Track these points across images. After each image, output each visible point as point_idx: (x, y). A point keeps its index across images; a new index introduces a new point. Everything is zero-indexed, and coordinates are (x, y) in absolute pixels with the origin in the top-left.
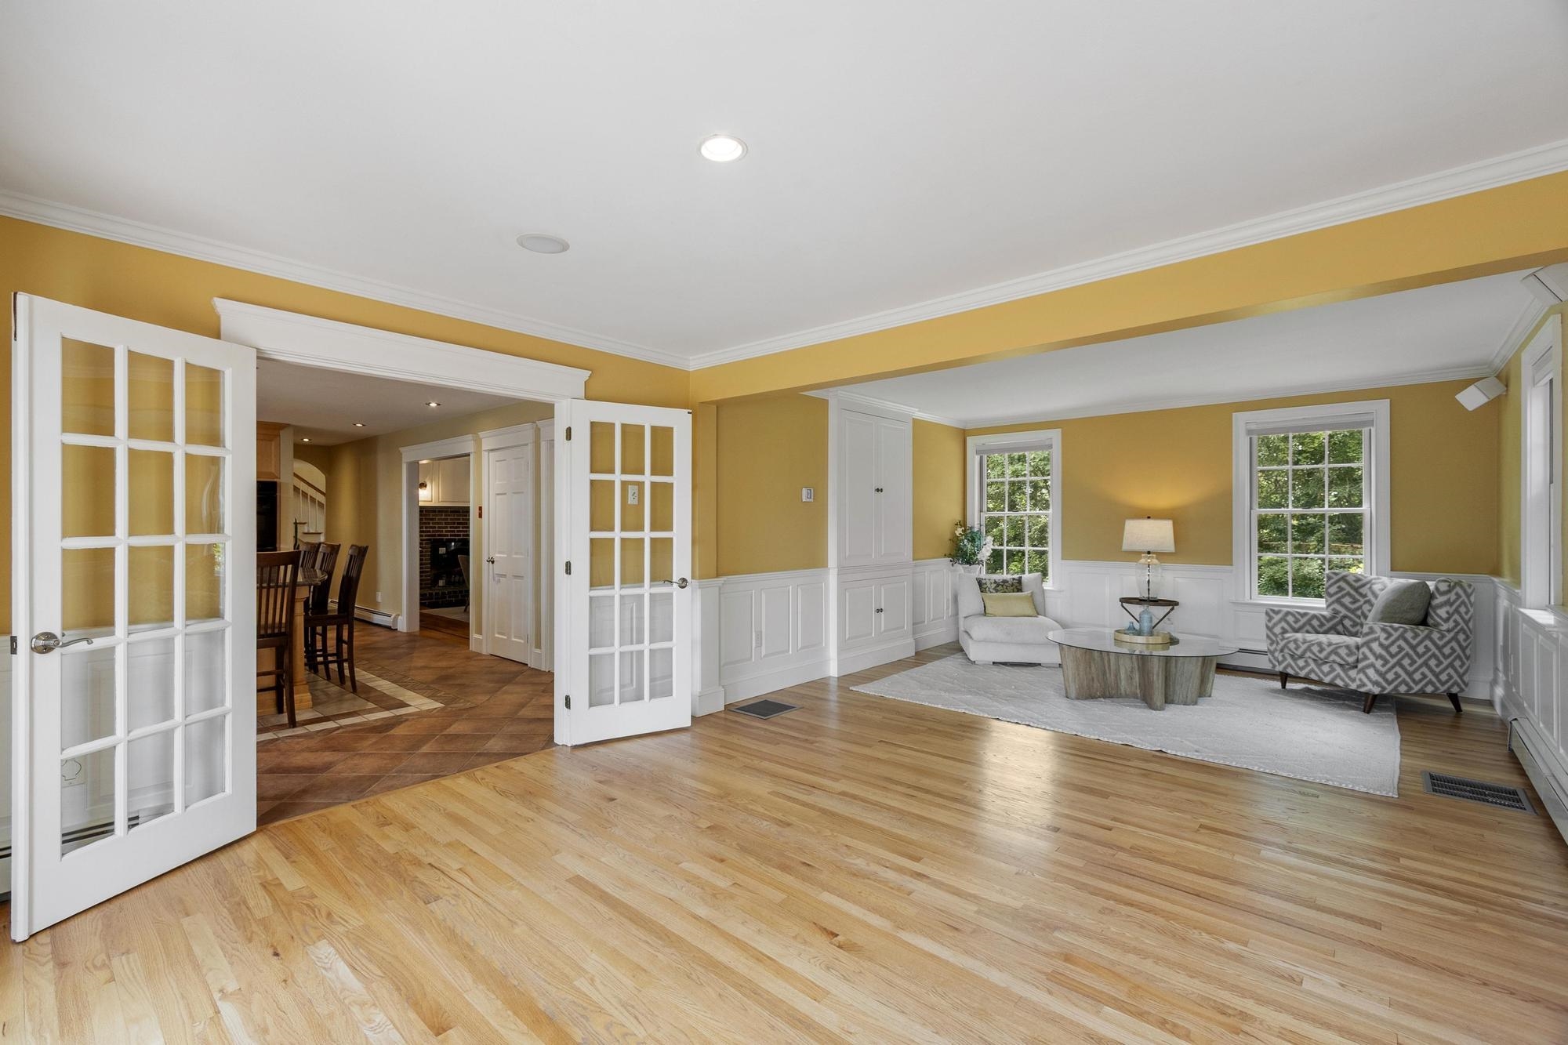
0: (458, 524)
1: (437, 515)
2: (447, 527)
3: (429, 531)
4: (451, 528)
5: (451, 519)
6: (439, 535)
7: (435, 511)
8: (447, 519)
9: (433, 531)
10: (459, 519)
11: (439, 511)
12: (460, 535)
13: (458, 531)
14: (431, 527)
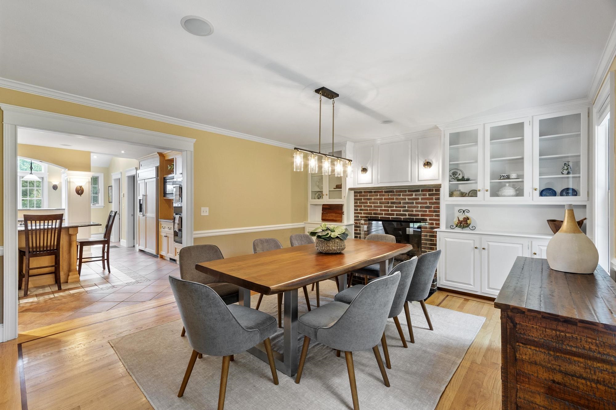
0: (392, 203)
1: (372, 196)
2: (381, 207)
3: (367, 210)
4: (385, 207)
5: (385, 199)
6: (375, 214)
7: (371, 192)
8: (382, 199)
9: (370, 210)
10: (393, 199)
11: (375, 192)
12: (393, 214)
13: (392, 211)
14: (369, 206)
